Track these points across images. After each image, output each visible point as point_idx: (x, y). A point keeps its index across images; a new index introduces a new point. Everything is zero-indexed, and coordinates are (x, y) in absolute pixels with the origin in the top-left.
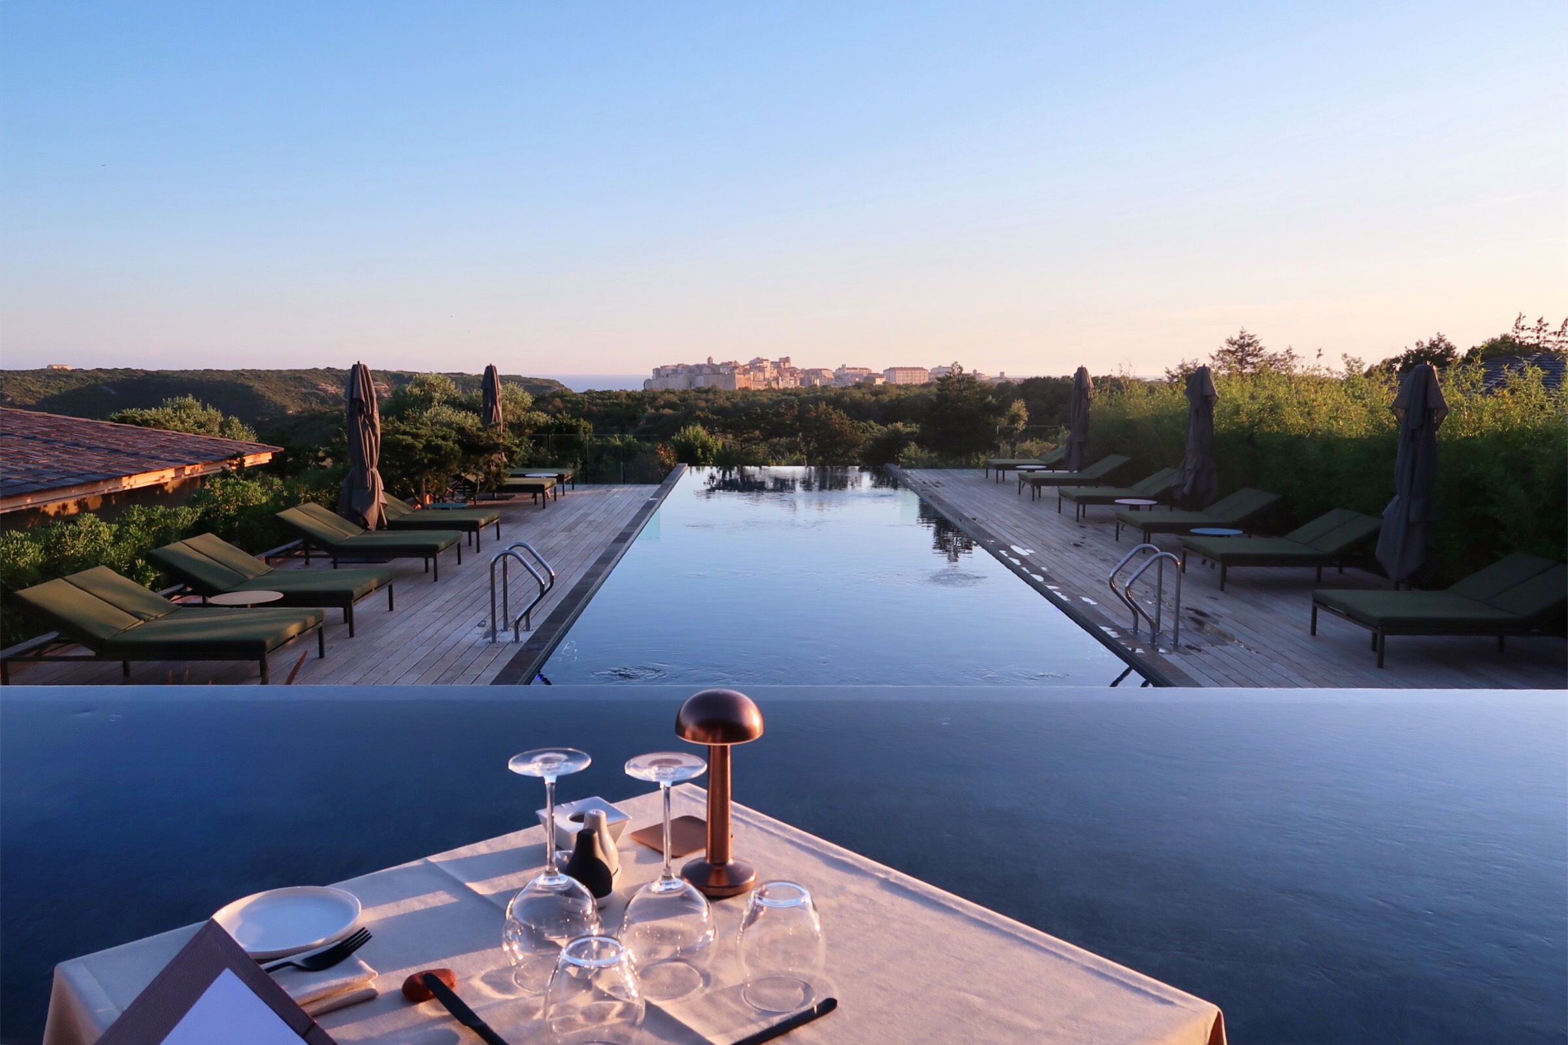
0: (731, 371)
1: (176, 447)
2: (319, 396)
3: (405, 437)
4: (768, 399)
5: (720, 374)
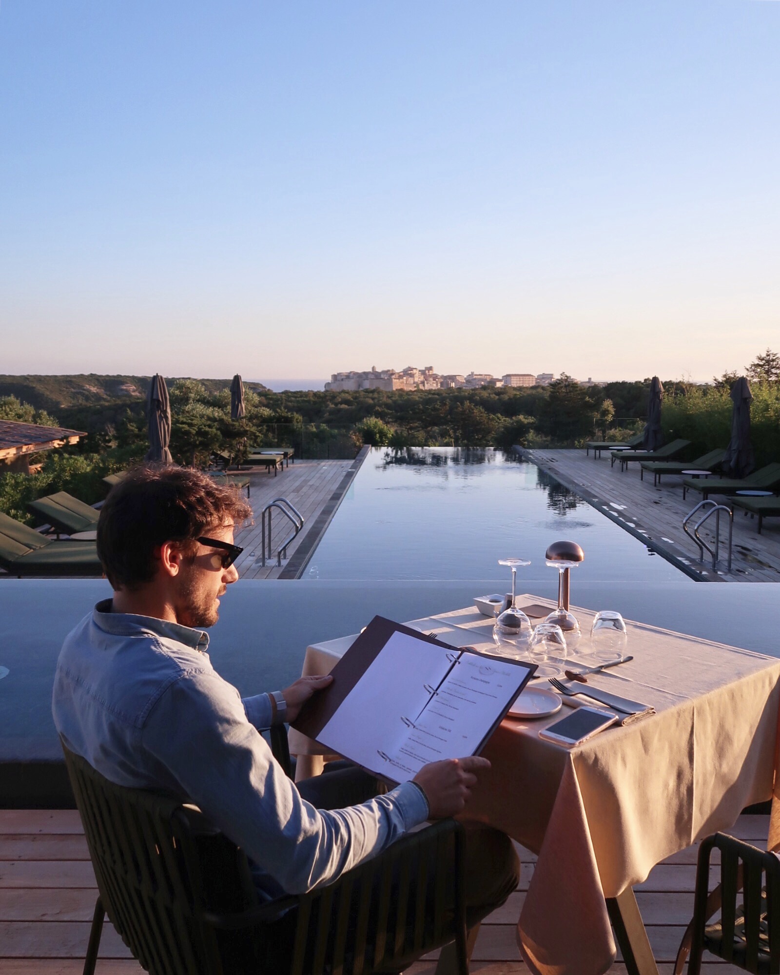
0: (389, 376)
1: (15, 432)
3: (184, 426)
4: (419, 397)
5: (381, 379)
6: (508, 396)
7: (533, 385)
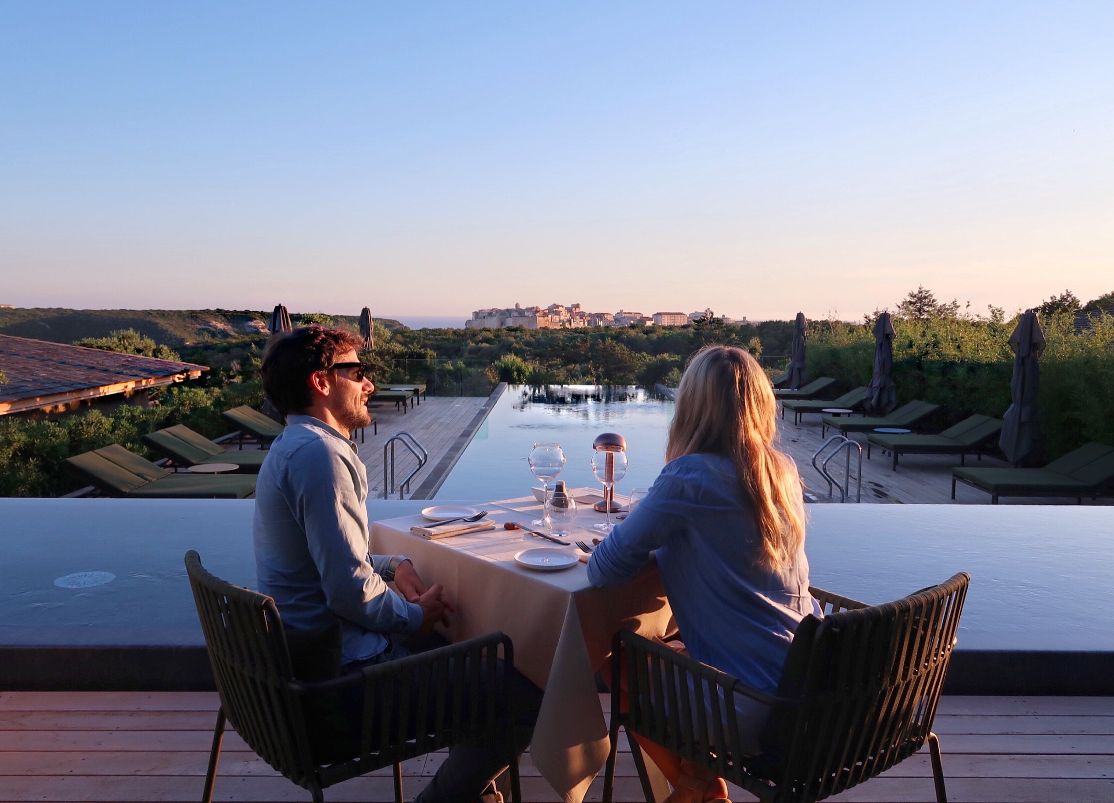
0: (534, 314)
1: (134, 366)
2: (210, 331)
4: (563, 336)
5: (525, 316)
6: (657, 335)
7: (685, 324)
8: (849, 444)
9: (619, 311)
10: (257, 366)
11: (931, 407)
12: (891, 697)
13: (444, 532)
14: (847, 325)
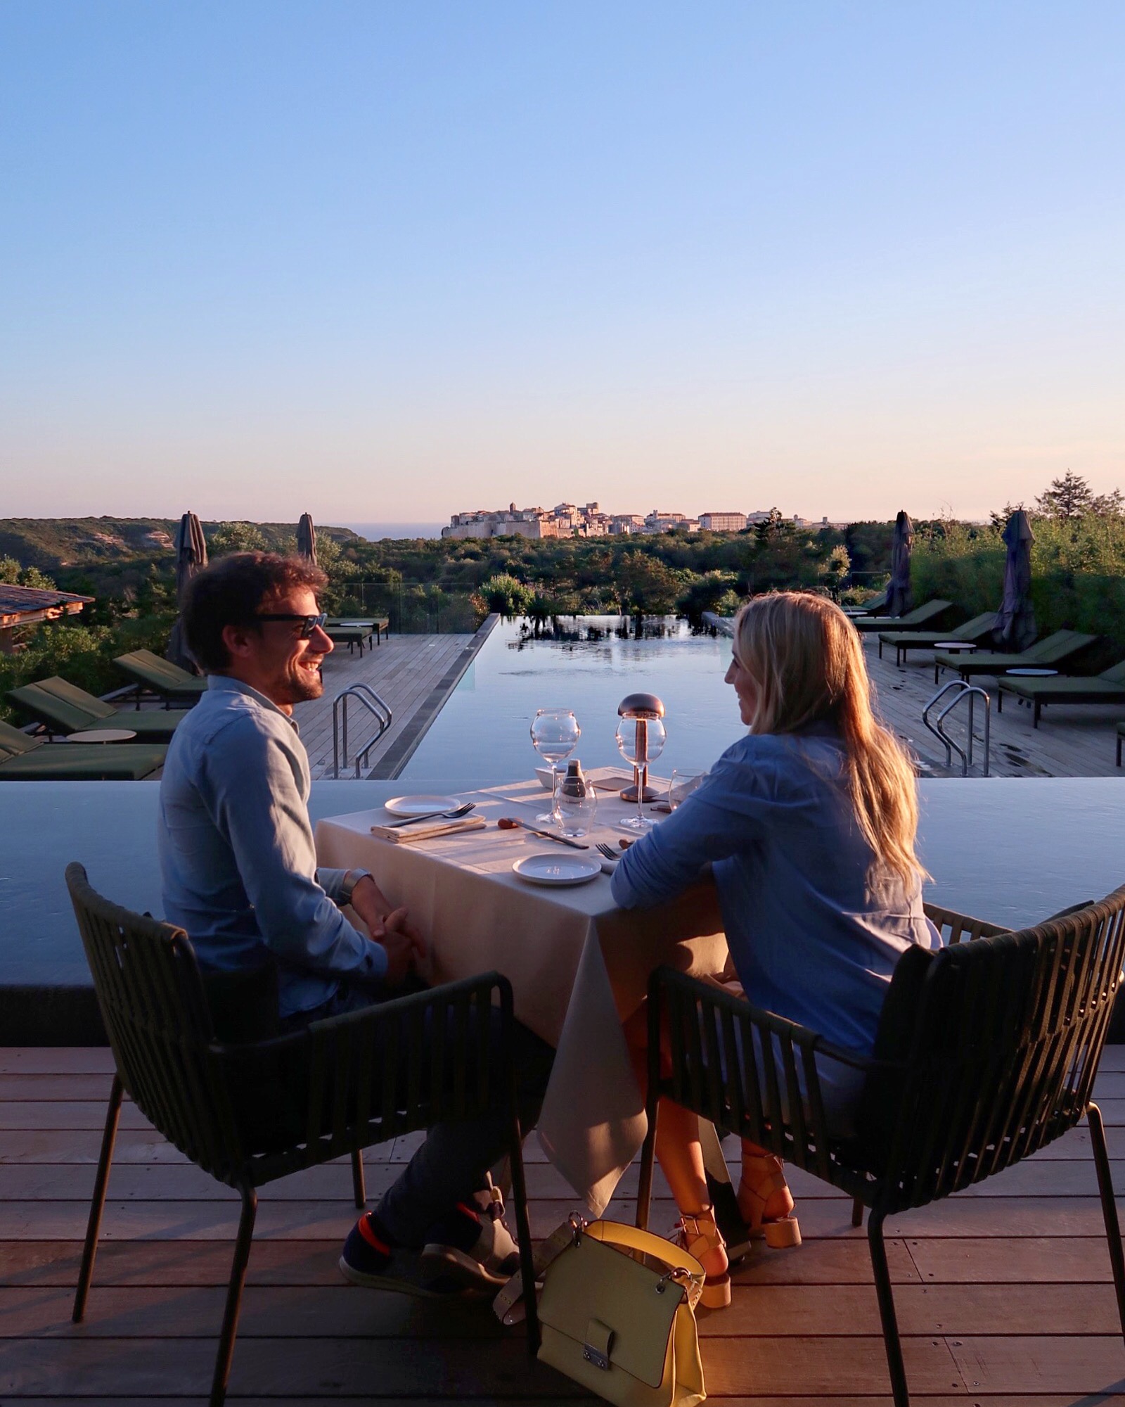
0: (535, 517)
2: (95, 546)
4: (576, 547)
5: (524, 521)
7: (742, 528)
8: (972, 692)
9: (652, 513)
10: (159, 595)
11: (1087, 639)
12: (1034, 1057)
13: (416, 833)
14: (967, 526)
